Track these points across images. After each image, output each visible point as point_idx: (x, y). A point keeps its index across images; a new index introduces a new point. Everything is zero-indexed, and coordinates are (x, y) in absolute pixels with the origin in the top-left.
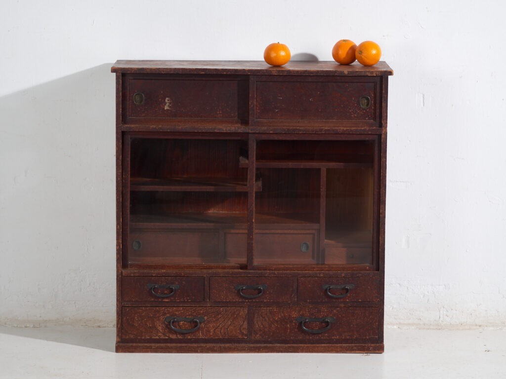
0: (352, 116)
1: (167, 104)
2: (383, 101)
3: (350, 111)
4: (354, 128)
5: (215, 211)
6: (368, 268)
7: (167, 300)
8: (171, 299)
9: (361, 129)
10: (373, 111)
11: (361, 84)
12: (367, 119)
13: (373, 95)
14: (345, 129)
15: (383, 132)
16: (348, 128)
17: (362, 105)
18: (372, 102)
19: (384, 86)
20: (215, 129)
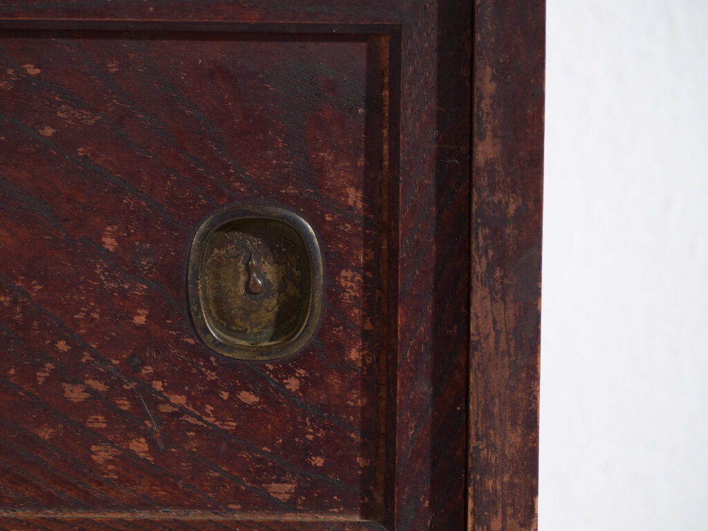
0: (101, 454)
2: (479, 267)
3: (75, 394)
10: (356, 399)
11: (211, 52)
13: (354, 197)
17: (225, 320)
18: (350, 281)
19: (486, 84)
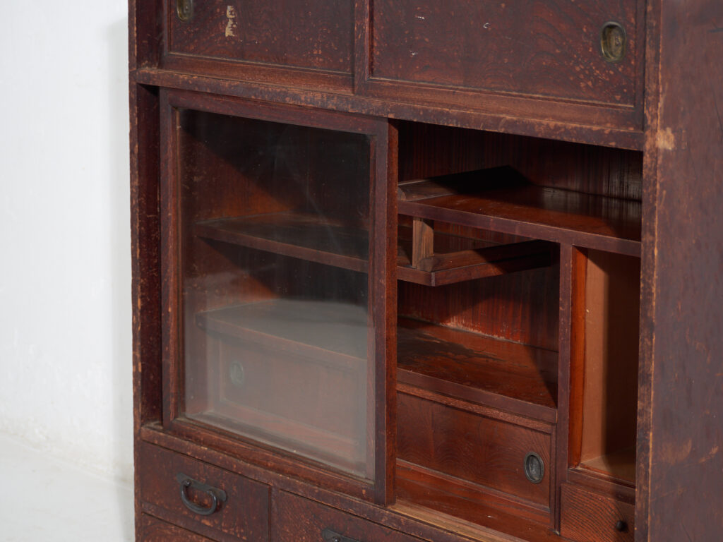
0: (582, 85)
1: (230, 22)
3: (578, 69)
4: (574, 125)
5: (461, 327)
6: (364, 491)
7: (208, 523)
8: (214, 523)
9: (590, 130)
12: (618, 97)
14: (552, 123)
15: (647, 146)
16: (560, 123)
20: (286, 94)
